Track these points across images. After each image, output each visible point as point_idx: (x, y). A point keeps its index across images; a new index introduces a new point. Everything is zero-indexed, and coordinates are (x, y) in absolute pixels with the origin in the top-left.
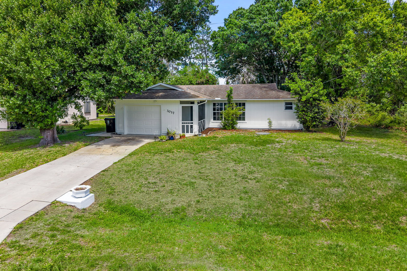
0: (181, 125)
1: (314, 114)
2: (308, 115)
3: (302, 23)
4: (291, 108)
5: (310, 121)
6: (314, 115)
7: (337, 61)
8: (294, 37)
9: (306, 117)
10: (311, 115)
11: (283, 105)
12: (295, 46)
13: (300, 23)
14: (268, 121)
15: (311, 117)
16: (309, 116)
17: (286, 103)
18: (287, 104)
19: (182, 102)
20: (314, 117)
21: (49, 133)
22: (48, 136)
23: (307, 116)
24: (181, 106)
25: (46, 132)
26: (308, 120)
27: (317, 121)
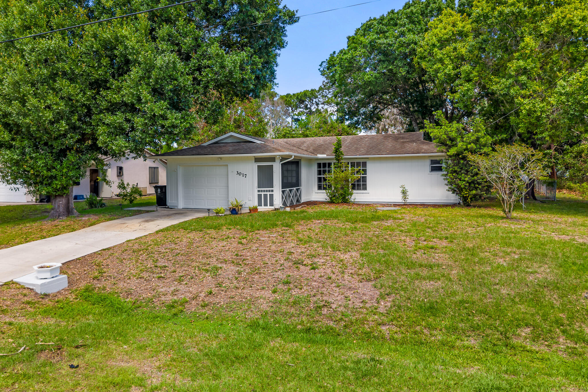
0: (256, 194)
1: (473, 176)
2: (463, 178)
3: (455, 33)
4: (440, 169)
5: (466, 187)
6: (473, 179)
7: (509, 88)
8: (441, 56)
9: (459, 182)
10: (466, 179)
11: (427, 165)
12: (444, 69)
13: (453, 32)
14: (401, 189)
15: (468, 182)
16: (464, 181)
17: (431, 160)
18: (433, 162)
19: (257, 160)
20: (473, 182)
21: (62, 201)
22: (60, 205)
23: (460, 180)
24: (257, 165)
25: (58, 199)
26: (462, 186)
27: (478, 188)
